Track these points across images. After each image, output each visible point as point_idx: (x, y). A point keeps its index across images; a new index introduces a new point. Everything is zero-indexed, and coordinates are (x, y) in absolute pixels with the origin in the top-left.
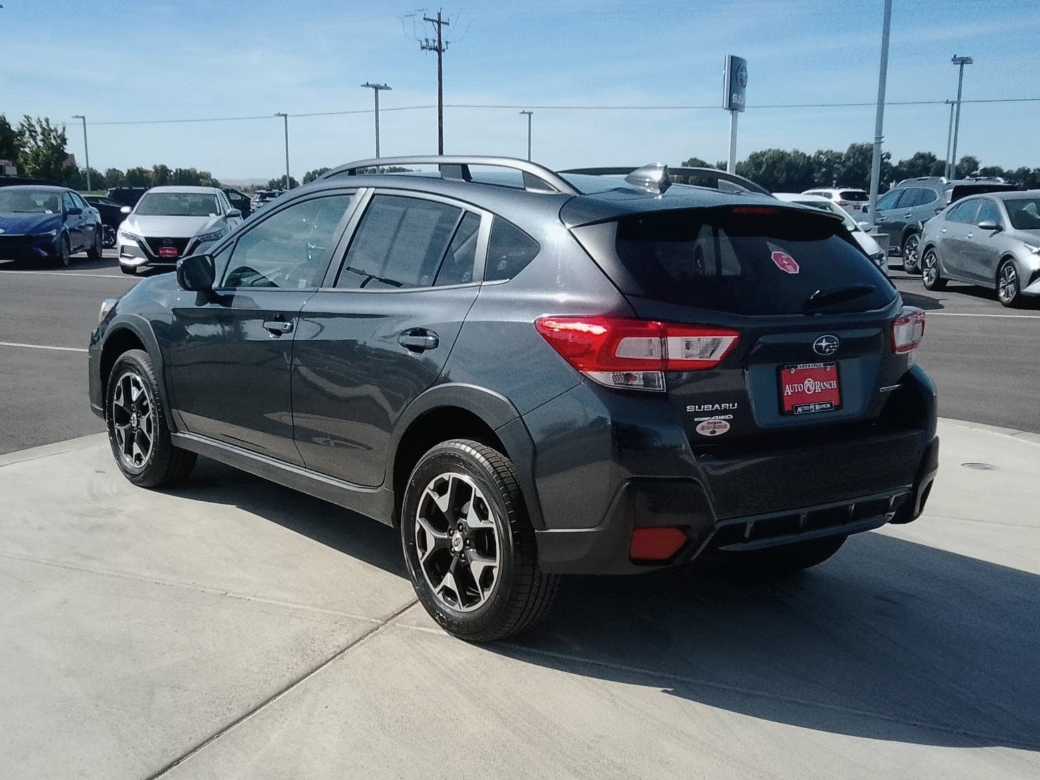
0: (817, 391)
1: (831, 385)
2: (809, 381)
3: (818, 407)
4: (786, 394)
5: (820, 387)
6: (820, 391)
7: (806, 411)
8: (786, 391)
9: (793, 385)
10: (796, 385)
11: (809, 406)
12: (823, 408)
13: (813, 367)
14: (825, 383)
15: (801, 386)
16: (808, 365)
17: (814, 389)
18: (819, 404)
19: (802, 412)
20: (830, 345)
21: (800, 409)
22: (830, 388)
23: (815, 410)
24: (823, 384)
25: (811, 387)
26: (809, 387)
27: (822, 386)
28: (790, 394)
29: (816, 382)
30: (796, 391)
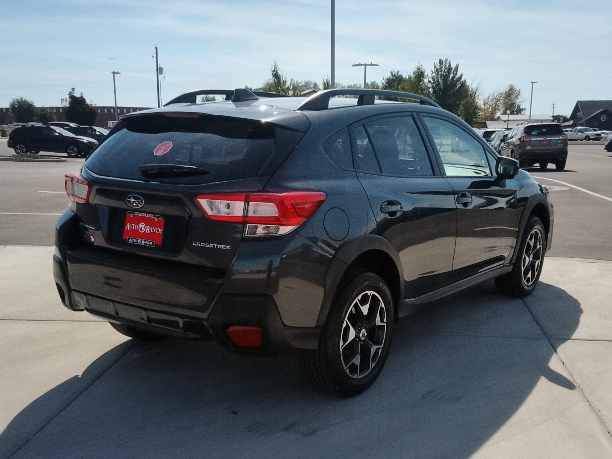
0: (147, 232)
1: (158, 230)
2: (142, 224)
3: (143, 242)
4: (126, 229)
5: (149, 230)
6: (149, 232)
7: (135, 242)
8: (127, 227)
9: (132, 225)
10: (134, 225)
11: (138, 240)
12: (147, 244)
13: (146, 216)
14: (154, 228)
15: (136, 226)
16: (142, 214)
17: (144, 230)
18: (144, 241)
19: (132, 242)
20: (136, 201)
21: (131, 240)
22: (157, 232)
23: (141, 243)
24: (152, 229)
25: (143, 228)
26: (141, 228)
27: (151, 230)
28: (129, 229)
29: (147, 227)
30: (133, 228)
